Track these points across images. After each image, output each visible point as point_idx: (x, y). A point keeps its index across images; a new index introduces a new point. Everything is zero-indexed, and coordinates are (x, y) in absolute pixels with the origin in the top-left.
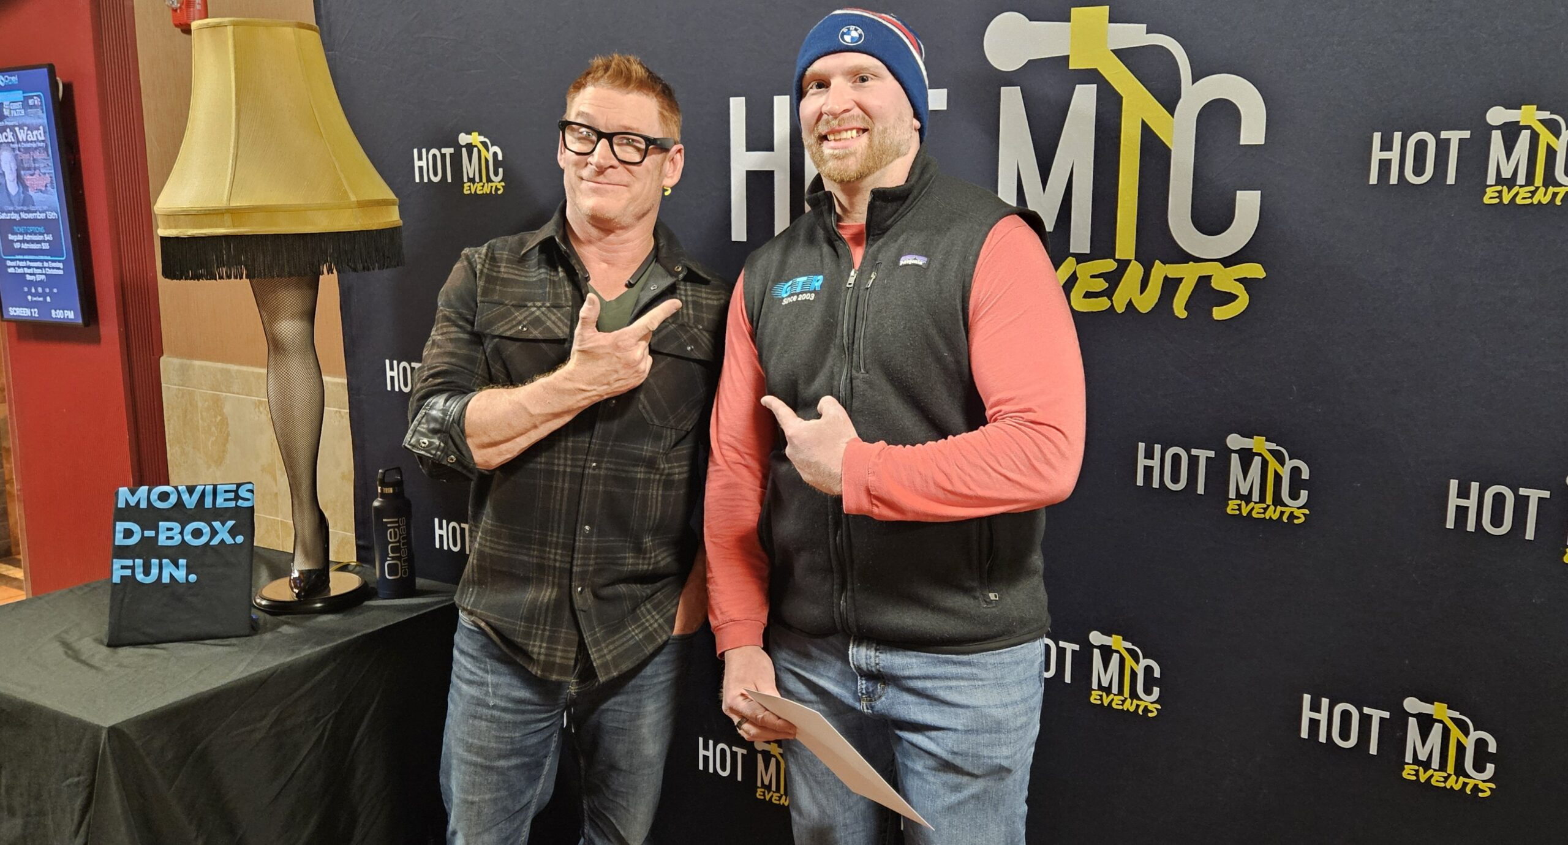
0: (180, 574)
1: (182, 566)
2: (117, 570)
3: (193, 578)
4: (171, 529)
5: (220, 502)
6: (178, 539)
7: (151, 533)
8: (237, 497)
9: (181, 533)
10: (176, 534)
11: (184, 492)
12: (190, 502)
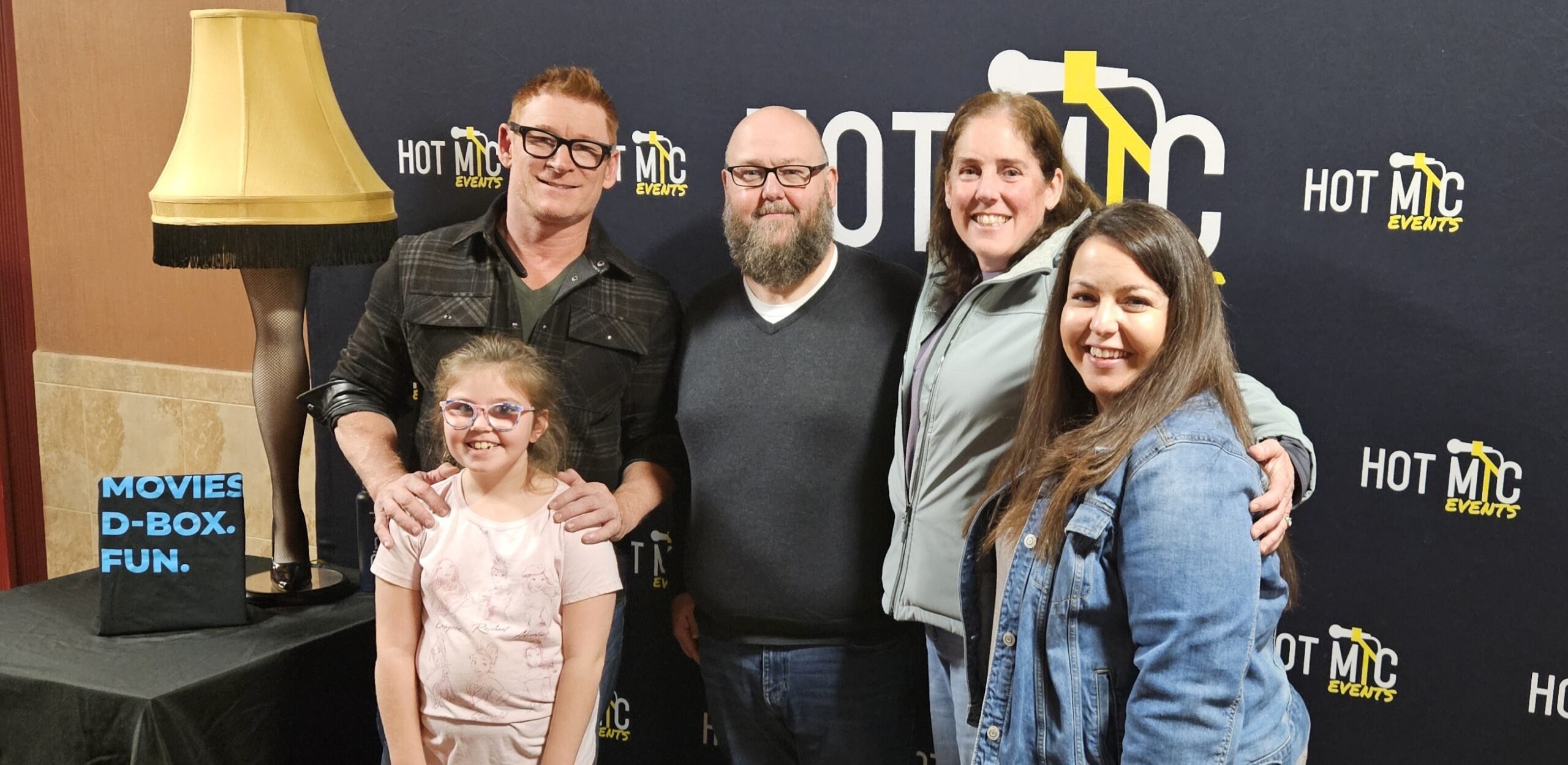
0: (172, 564)
1: (174, 556)
2: (106, 559)
3: (185, 568)
4: (159, 519)
5: (209, 493)
6: (167, 531)
7: (138, 524)
8: (226, 488)
9: (171, 523)
10: (165, 524)
11: (170, 482)
12: (178, 492)
